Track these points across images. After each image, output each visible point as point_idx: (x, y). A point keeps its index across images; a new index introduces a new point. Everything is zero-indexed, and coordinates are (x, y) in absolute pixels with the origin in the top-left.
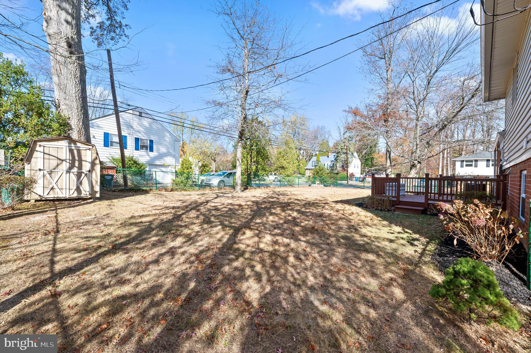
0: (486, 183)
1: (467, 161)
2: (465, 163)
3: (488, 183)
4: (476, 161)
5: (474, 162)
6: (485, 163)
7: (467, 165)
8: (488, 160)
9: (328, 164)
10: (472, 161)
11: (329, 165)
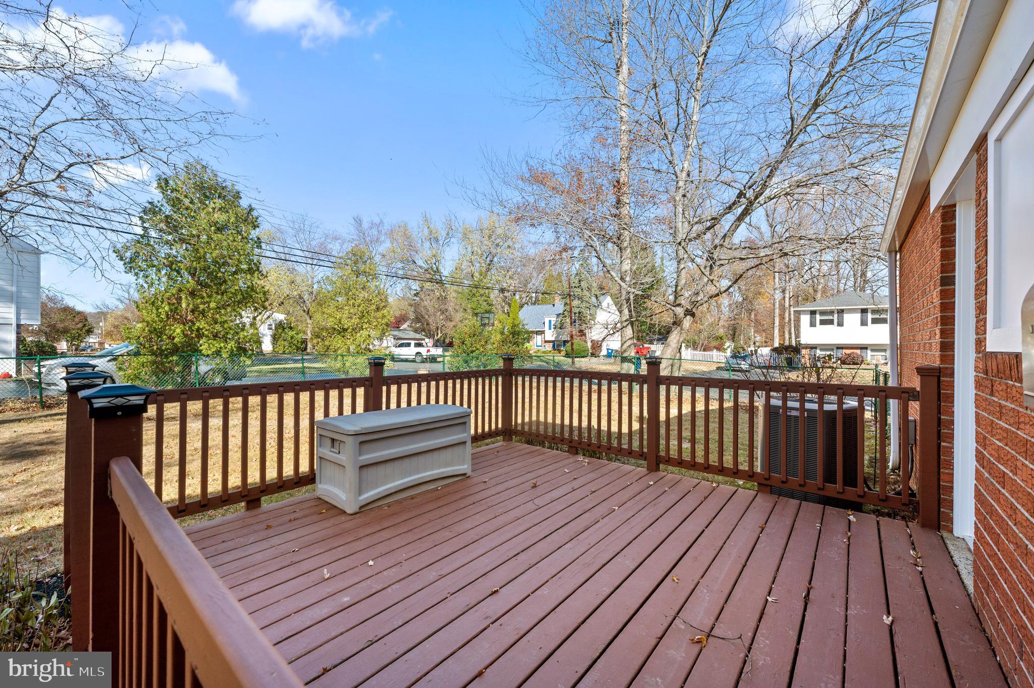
0: (861, 402)
1: (822, 313)
2: (818, 317)
3: (868, 400)
4: (841, 312)
5: (836, 316)
6: (857, 316)
7: (823, 322)
8: (864, 311)
9: (550, 321)
10: (831, 313)
11: (553, 323)
